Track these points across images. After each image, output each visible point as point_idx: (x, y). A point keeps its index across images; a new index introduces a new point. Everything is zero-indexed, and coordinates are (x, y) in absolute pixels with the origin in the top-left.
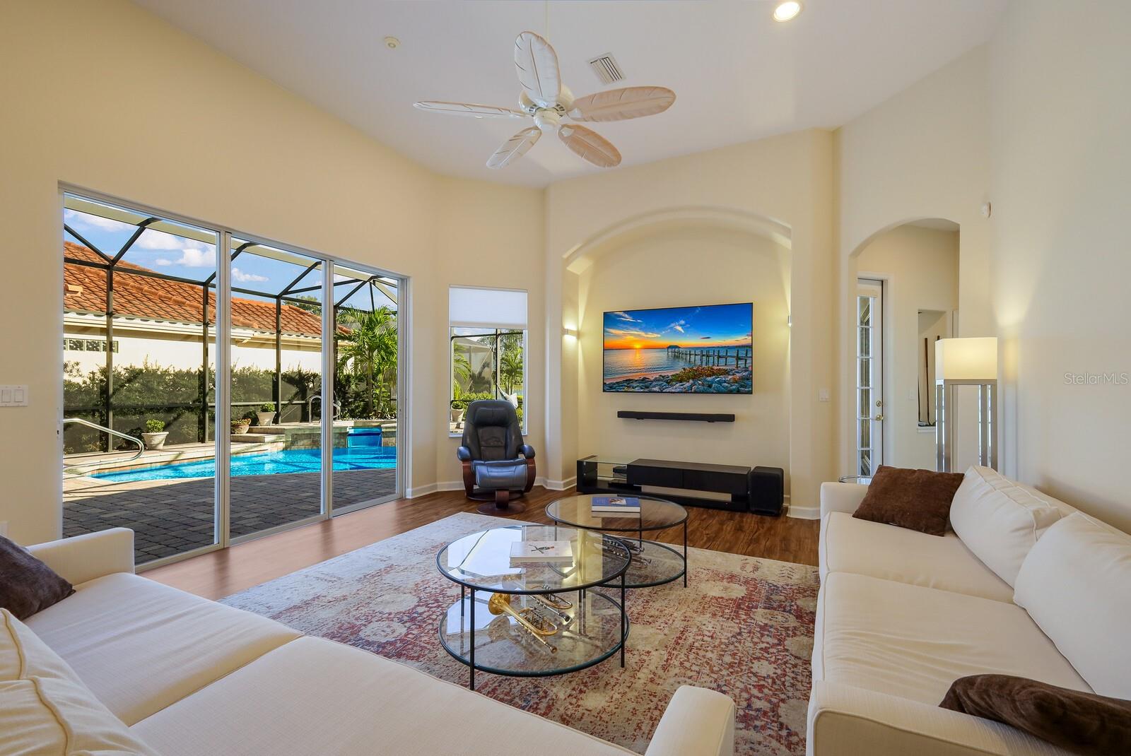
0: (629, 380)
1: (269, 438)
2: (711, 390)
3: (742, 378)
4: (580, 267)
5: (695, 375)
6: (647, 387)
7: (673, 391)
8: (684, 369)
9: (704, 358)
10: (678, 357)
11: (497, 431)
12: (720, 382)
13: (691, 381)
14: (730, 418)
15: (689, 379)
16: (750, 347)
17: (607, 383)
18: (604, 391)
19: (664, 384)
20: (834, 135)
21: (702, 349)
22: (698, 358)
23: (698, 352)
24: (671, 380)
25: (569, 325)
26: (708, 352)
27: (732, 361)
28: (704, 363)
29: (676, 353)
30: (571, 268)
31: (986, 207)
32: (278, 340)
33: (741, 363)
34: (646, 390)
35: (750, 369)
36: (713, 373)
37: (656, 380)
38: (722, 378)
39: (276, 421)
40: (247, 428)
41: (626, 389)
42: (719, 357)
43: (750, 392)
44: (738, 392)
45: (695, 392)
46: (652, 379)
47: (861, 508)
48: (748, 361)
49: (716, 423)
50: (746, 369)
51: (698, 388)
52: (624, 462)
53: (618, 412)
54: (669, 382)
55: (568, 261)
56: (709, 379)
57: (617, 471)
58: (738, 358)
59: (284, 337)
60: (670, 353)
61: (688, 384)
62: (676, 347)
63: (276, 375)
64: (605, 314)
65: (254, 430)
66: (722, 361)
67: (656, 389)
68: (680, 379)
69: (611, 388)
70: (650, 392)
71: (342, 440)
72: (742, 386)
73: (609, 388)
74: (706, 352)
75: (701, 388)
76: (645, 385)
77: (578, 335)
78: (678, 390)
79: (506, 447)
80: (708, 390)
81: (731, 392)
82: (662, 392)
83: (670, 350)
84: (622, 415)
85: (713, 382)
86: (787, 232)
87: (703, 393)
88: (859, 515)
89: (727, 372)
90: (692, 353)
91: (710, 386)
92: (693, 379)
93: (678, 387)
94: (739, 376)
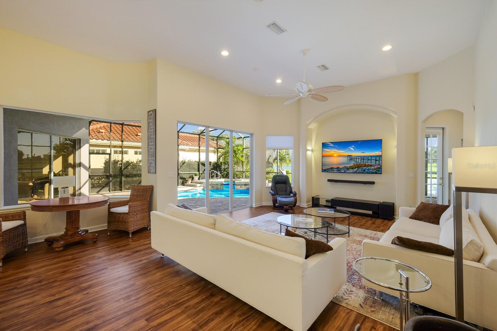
0: (332, 168)
1: (198, 185)
2: (365, 172)
3: (378, 168)
4: (313, 126)
5: (359, 166)
6: (339, 171)
7: (349, 172)
8: (354, 164)
9: (362, 160)
10: (352, 160)
11: (283, 185)
12: (368, 169)
13: (357, 169)
14: (373, 183)
15: (356, 168)
16: (381, 156)
17: (324, 169)
18: (322, 172)
19: (346, 170)
20: (416, 75)
21: (361, 157)
22: (360, 160)
23: (360, 158)
24: (349, 168)
25: (309, 148)
26: (364, 158)
27: (373, 162)
28: (362, 162)
29: (351, 158)
30: (310, 127)
31: (472, 108)
32: (199, 149)
33: (377, 162)
34: (339, 172)
35: (381, 164)
36: (365, 166)
37: (343, 168)
38: (369, 168)
39: (199, 179)
40: (190, 181)
41: (331, 171)
42: (368, 160)
43: (381, 173)
44: (376, 173)
45: (358, 173)
46: (341, 168)
47: (412, 215)
48: (380, 162)
49: (367, 185)
50: (379, 165)
51: (359, 171)
52: (330, 198)
53: (328, 180)
54: (348, 169)
55: (309, 124)
56: (364, 168)
57: (327, 201)
58: (376, 160)
59: (201, 148)
60: (348, 158)
61: (355, 170)
62: (351, 156)
63: (199, 162)
64: (323, 143)
65: (193, 182)
66: (369, 161)
67: (343, 171)
68: (352, 168)
69: (325, 170)
70: (340, 172)
71: (222, 186)
72: (377, 171)
74: (363, 158)
75: (361, 171)
76: (339, 170)
77: (312, 151)
78: (351, 172)
79: (286, 191)
80: (364, 172)
81: (373, 173)
82: (345, 172)
83: (348, 157)
85: (365, 169)
86: (395, 113)
87: (362, 173)
88: (411, 218)
89: (371, 166)
90: (357, 158)
91: (364, 171)
92: (357, 168)
93: (351, 171)
94: (376, 167)
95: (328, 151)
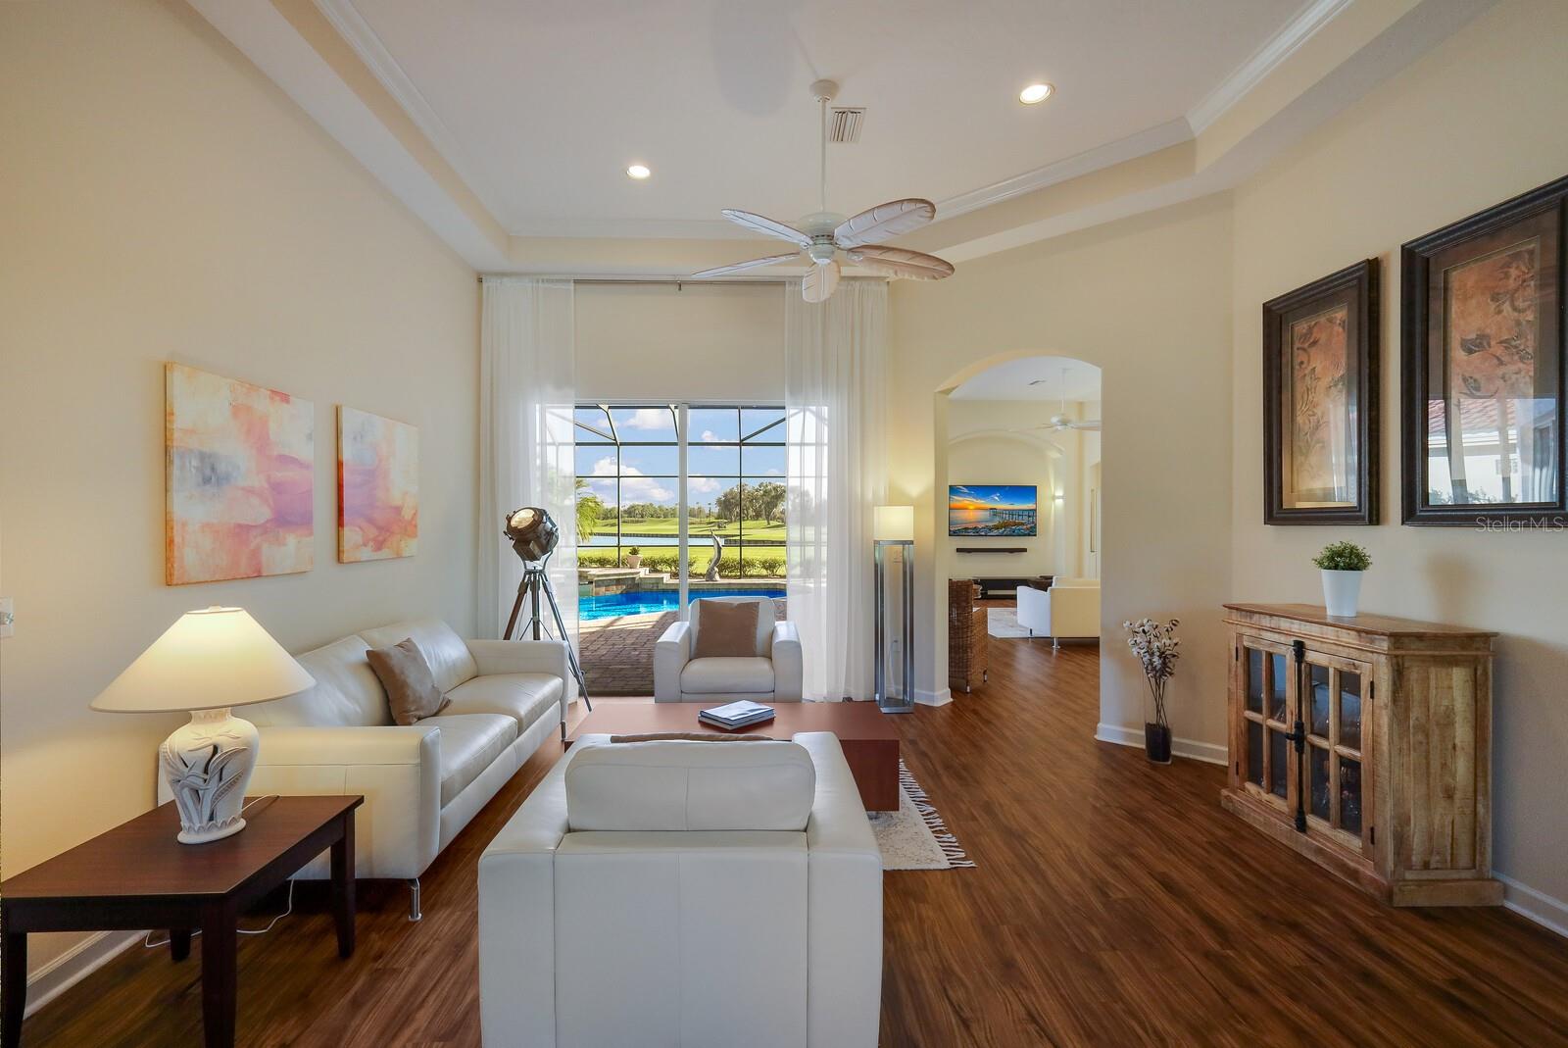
5: (1005, 525)
7: (993, 535)
14: (1025, 550)
16: (1035, 510)
18: (949, 535)
29: (994, 512)
34: (977, 535)
36: (1016, 524)
43: (1035, 535)
44: (1029, 535)
45: (1005, 535)
49: (1016, 553)
50: (1033, 522)
53: (957, 548)
58: (1029, 516)
64: (949, 486)
70: (979, 536)
73: (952, 533)
74: (1011, 512)
76: (976, 532)
81: (1025, 535)
82: (986, 536)
84: (959, 550)
87: (1009, 536)
89: (1023, 524)
93: (995, 532)
94: (1029, 526)
95: (959, 500)
